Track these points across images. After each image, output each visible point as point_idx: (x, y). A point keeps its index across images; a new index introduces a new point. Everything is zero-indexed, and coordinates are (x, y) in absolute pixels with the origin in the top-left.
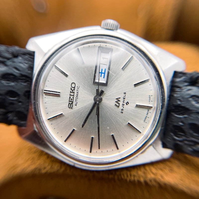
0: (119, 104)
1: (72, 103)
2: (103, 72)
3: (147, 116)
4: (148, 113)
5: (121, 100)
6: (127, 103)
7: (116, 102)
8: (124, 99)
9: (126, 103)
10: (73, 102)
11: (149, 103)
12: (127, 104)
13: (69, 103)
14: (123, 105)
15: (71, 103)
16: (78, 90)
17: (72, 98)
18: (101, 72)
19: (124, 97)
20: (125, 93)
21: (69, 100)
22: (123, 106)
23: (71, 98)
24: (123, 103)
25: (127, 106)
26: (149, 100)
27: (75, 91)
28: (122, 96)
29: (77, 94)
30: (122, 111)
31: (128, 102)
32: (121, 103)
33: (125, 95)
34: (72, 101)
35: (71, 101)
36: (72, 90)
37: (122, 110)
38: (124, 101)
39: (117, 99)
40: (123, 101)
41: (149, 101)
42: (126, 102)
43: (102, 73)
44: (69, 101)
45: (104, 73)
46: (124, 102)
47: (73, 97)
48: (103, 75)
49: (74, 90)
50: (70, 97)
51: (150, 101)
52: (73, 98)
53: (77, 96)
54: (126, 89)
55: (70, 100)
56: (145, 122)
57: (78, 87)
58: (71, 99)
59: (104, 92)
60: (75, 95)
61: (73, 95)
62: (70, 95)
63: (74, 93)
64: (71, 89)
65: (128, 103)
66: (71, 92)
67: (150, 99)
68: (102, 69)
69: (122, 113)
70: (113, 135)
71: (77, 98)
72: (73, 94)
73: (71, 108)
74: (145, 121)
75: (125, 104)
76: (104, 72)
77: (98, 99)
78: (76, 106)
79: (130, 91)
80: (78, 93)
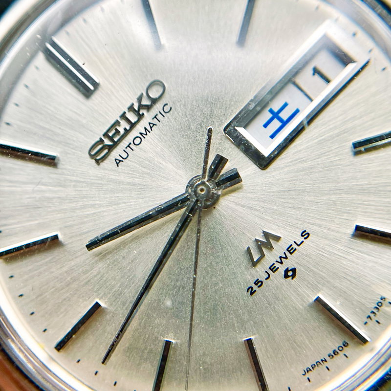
0: (263, 256)
1: (111, 148)
2: (284, 115)
3: (328, 358)
4: (335, 352)
5: (279, 249)
6: (290, 273)
7: (257, 241)
8: (291, 250)
9: (287, 271)
10: (116, 144)
11: (366, 323)
12: (286, 276)
13: (101, 141)
14: (273, 269)
15: (107, 142)
16: (160, 117)
17: (122, 132)
18: (276, 110)
19: (295, 246)
20: (305, 235)
21: (109, 130)
22: (270, 272)
23: (119, 128)
24: (277, 265)
25: (283, 280)
26: (373, 312)
27: (148, 117)
28: (289, 236)
29: (146, 129)
30: (255, 288)
31: (294, 270)
32: (271, 258)
33: (302, 239)
34: (116, 139)
35: (111, 139)
36: (141, 106)
37: (256, 283)
38: (286, 258)
39: (266, 235)
40: (281, 258)
41: (369, 317)
42: (289, 264)
43: (275, 115)
44: (106, 135)
45: (284, 123)
46: (281, 263)
47: (128, 128)
48: (276, 124)
49: (148, 108)
50: (117, 123)
51: (372, 315)
52: (127, 132)
53: (141, 134)
54: (320, 226)
55: (110, 134)
56: (308, 375)
57: (167, 109)
58: (117, 132)
59: (241, 181)
60: (140, 128)
61: (133, 125)
62: (123, 116)
63: (140, 117)
64: (140, 99)
65: (293, 276)
66: (131, 108)
67: (375, 311)
68: (286, 105)
69: (252, 294)
70: (168, 344)
71: (137, 141)
72: (133, 118)
73: (98, 162)
74: (308, 370)
75: (282, 269)
76: (285, 119)
77: (202, 190)
78: (117, 164)
79: (326, 238)
80: (152, 125)
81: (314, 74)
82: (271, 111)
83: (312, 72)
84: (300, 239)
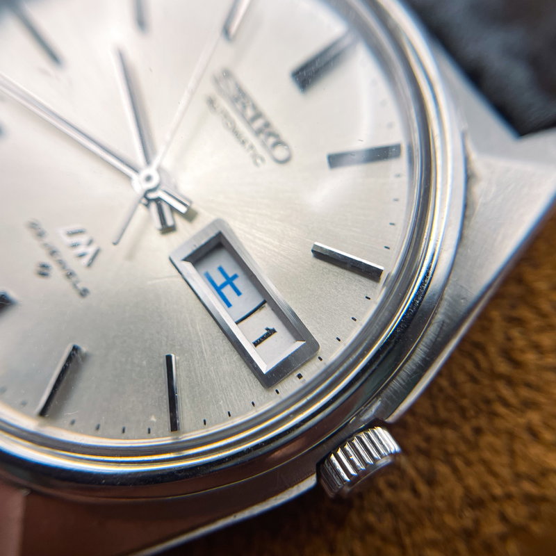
2: (228, 291)
9: (47, 267)
18: (236, 282)
19: (74, 280)
20: (84, 293)
25: (38, 262)
42: (56, 272)
43: (230, 281)
45: (218, 290)
48: (219, 280)
64: (274, 134)
68: (239, 293)
75: (52, 263)
76: (223, 291)
81: (267, 329)
82: (235, 276)
83: (271, 328)
84: (80, 286)
